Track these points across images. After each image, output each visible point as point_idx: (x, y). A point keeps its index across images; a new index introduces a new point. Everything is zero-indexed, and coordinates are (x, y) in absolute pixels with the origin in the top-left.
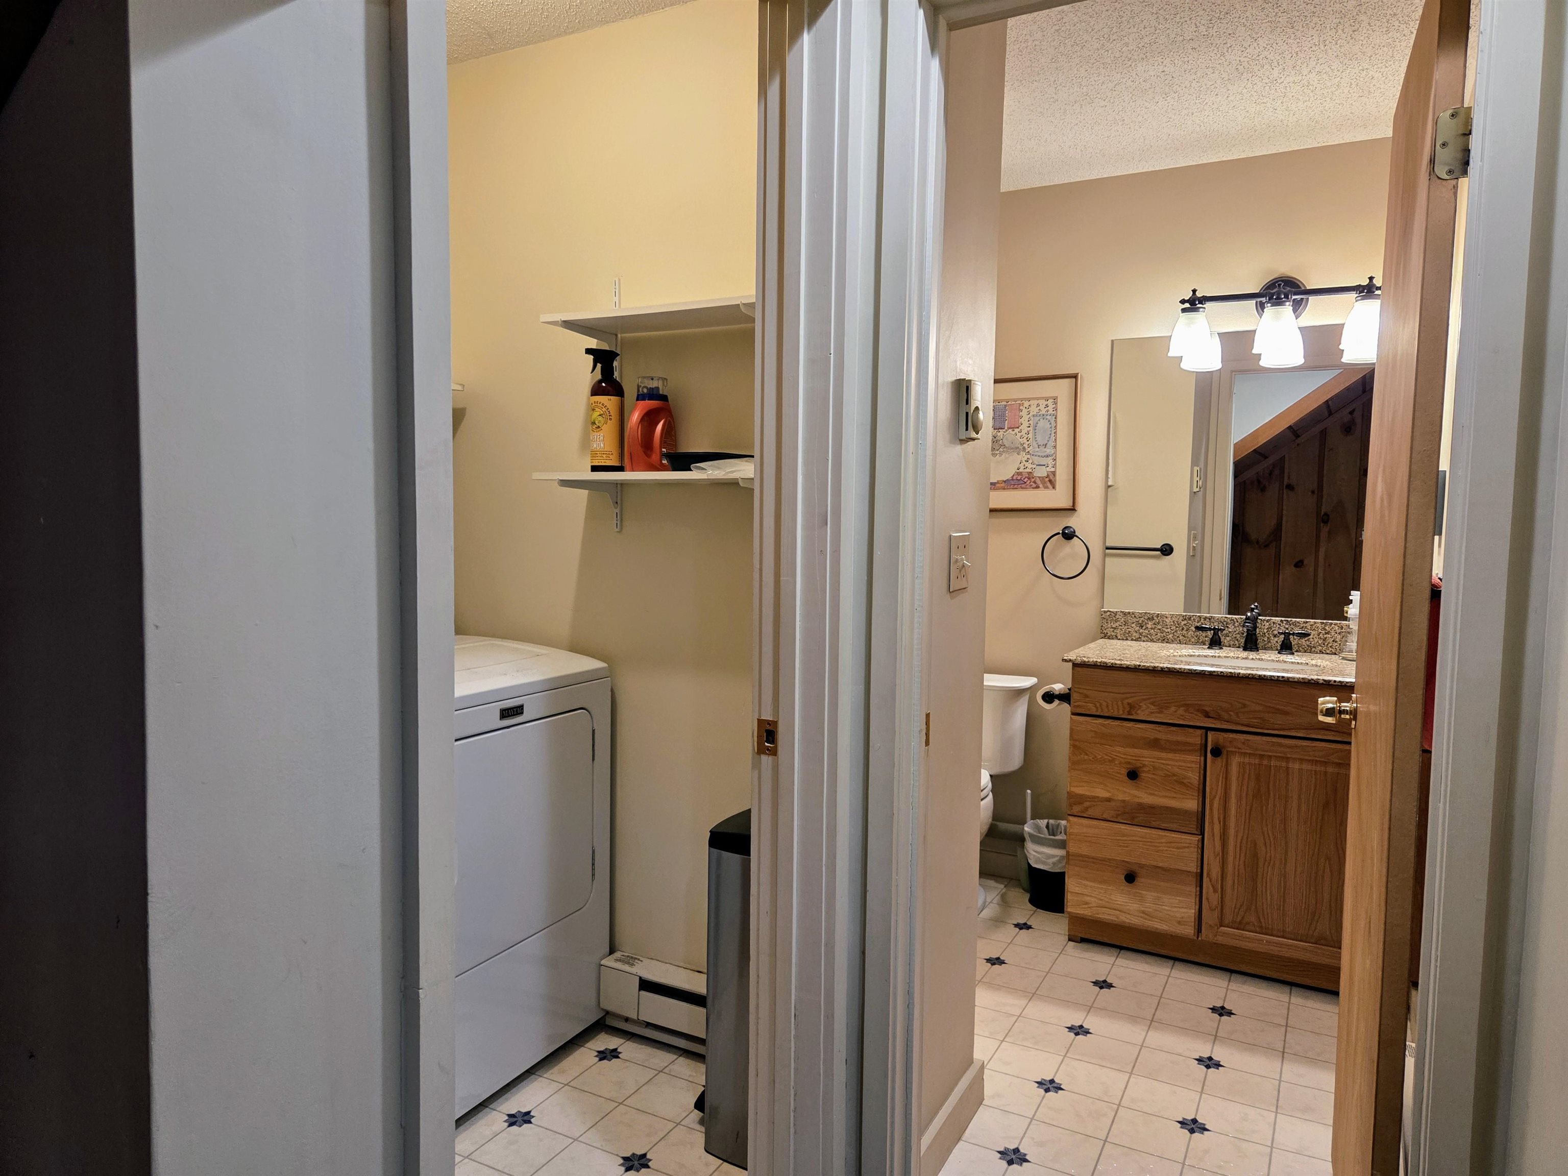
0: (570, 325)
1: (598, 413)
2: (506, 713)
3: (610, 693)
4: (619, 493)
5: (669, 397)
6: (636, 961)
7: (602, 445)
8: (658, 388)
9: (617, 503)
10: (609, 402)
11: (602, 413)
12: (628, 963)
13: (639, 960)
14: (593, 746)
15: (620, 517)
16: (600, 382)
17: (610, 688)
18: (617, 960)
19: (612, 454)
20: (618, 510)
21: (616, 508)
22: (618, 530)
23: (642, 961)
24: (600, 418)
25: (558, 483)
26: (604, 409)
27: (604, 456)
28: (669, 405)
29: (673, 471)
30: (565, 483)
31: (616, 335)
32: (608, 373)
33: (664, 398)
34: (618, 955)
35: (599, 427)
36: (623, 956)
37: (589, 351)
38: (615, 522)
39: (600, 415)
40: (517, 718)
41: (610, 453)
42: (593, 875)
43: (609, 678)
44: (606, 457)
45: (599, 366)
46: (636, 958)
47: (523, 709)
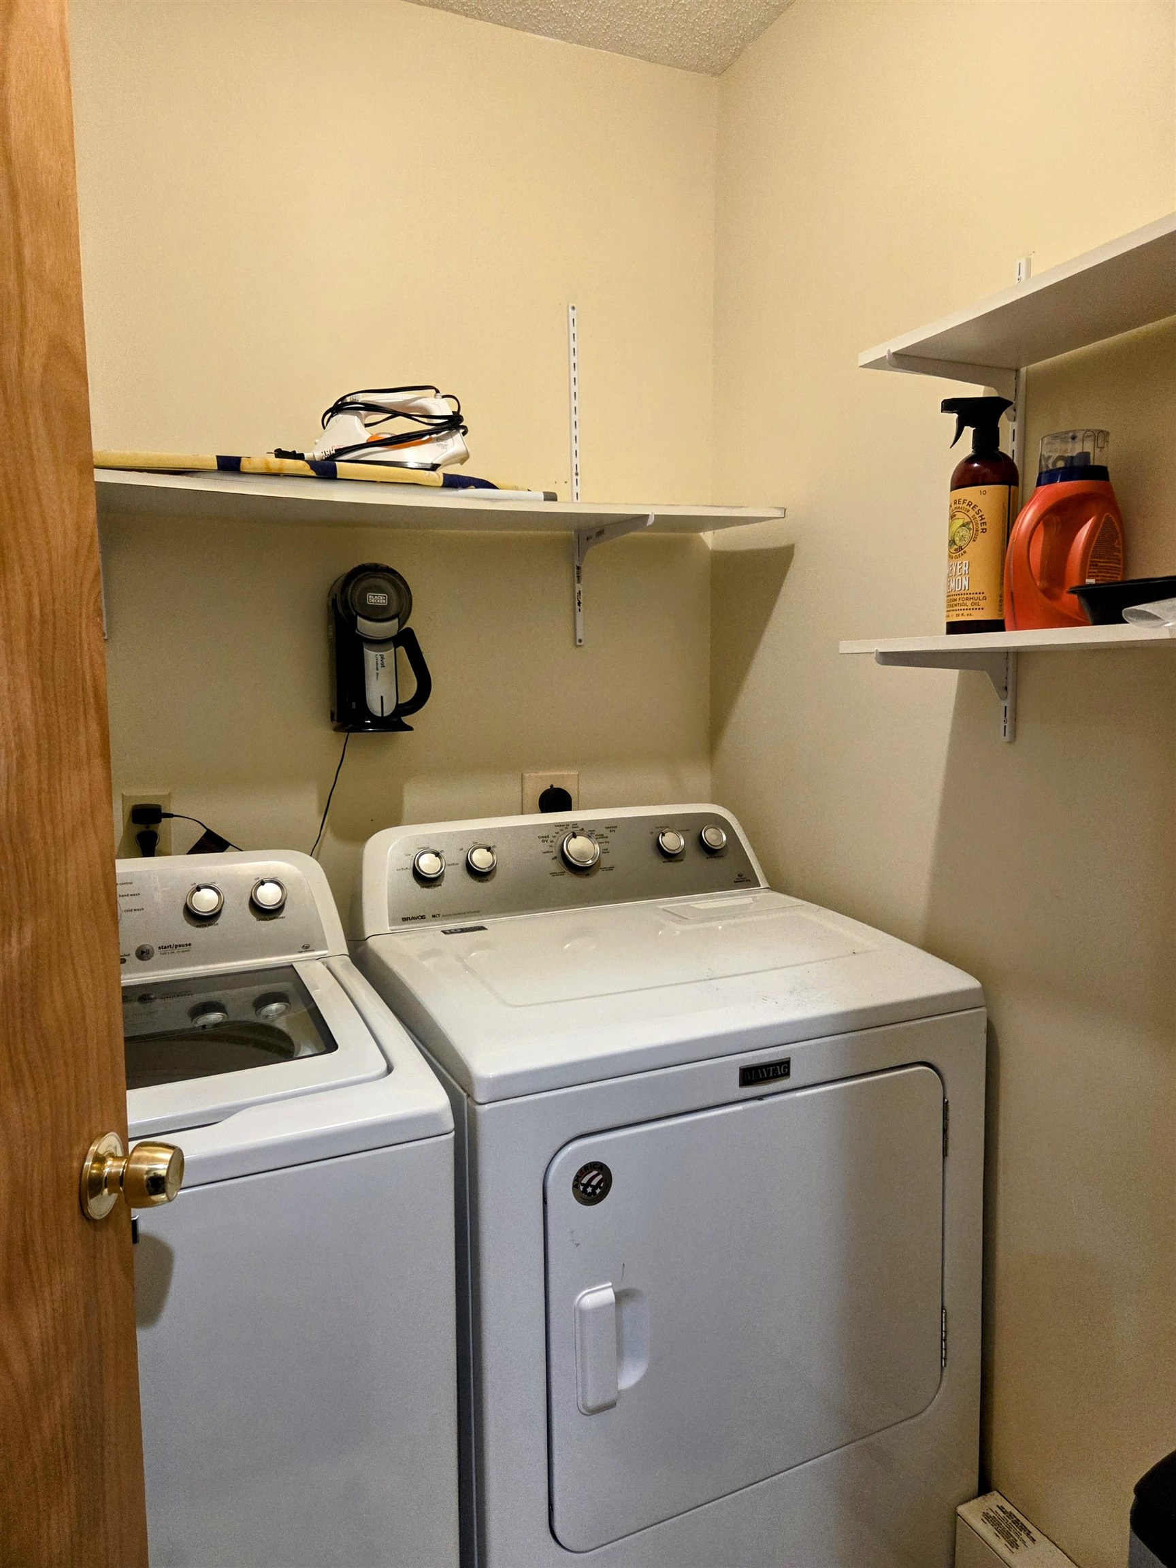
0: (908, 360)
1: (960, 522)
2: (750, 1076)
3: (983, 1037)
4: (1011, 670)
5: (1109, 469)
6: (1024, 1536)
7: (965, 583)
8: (1085, 455)
9: (1006, 688)
10: (986, 497)
11: (967, 520)
12: (1006, 1535)
13: (1028, 1533)
14: (945, 1131)
15: (1013, 717)
16: (970, 460)
17: (985, 1024)
18: (987, 1517)
19: (985, 598)
20: (1007, 703)
21: (1004, 698)
22: (1007, 738)
23: (1033, 1540)
24: (964, 531)
25: (876, 659)
26: (972, 513)
27: (969, 603)
28: (1109, 488)
29: (1095, 624)
30: (891, 658)
31: (1017, 371)
32: (986, 443)
33: (1100, 473)
34: (993, 1501)
35: (961, 548)
36: (1001, 1508)
37: (949, 405)
38: (1003, 725)
39: (963, 525)
40: (775, 1084)
41: (981, 596)
42: (944, 1358)
43: (983, 1009)
44: (973, 604)
45: (969, 431)
46: (1023, 1528)
47: (789, 1067)
